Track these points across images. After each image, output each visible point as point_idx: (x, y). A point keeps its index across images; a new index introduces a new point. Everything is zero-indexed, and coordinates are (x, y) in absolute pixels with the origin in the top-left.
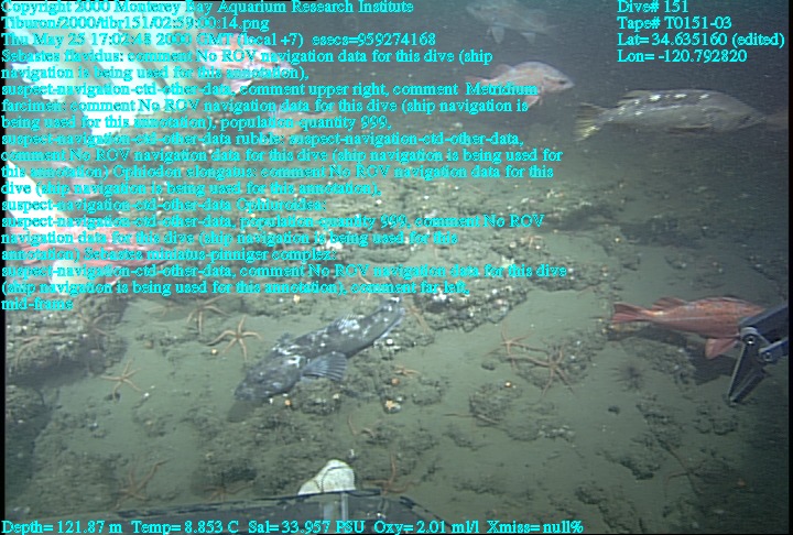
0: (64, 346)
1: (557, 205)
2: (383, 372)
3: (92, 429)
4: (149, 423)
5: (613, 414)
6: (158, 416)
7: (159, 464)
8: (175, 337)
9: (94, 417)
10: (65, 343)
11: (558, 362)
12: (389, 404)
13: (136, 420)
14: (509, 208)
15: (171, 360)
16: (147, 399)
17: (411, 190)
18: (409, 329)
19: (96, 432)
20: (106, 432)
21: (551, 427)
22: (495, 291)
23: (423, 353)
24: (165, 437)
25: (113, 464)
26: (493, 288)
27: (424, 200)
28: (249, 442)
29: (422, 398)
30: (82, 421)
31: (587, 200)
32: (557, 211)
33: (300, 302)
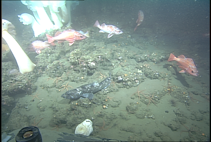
0: (21, 87)
1: (155, 57)
2: (103, 98)
3: (26, 108)
4: (41, 108)
5: (167, 113)
6: (43, 106)
7: (42, 119)
8: (50, 86)
9: (27, 105)
10: (21, 85)
11: (152, 98)
12: (104, 106)
13: (38, 107)
14: (141, 57)
15: (48, 92)
16: (41, 102)
17: (115, 52)
18: (111, 87)
19: (27, 109)
20: (30, 110)
21: (149, 115)
22: (135, 78)
23: (115, 94)
24: (44, 112)
25: (30, 118)
26: (135, 77)
27: (119, 54)
28: (66, 114)
29: (114, 105)
30: (24, 107)
31: (163, 56)
32: (155, 59)
33: (83, 78)
